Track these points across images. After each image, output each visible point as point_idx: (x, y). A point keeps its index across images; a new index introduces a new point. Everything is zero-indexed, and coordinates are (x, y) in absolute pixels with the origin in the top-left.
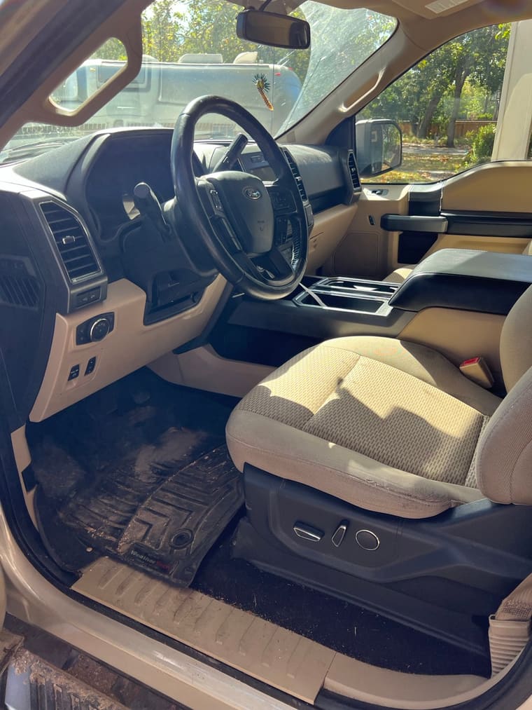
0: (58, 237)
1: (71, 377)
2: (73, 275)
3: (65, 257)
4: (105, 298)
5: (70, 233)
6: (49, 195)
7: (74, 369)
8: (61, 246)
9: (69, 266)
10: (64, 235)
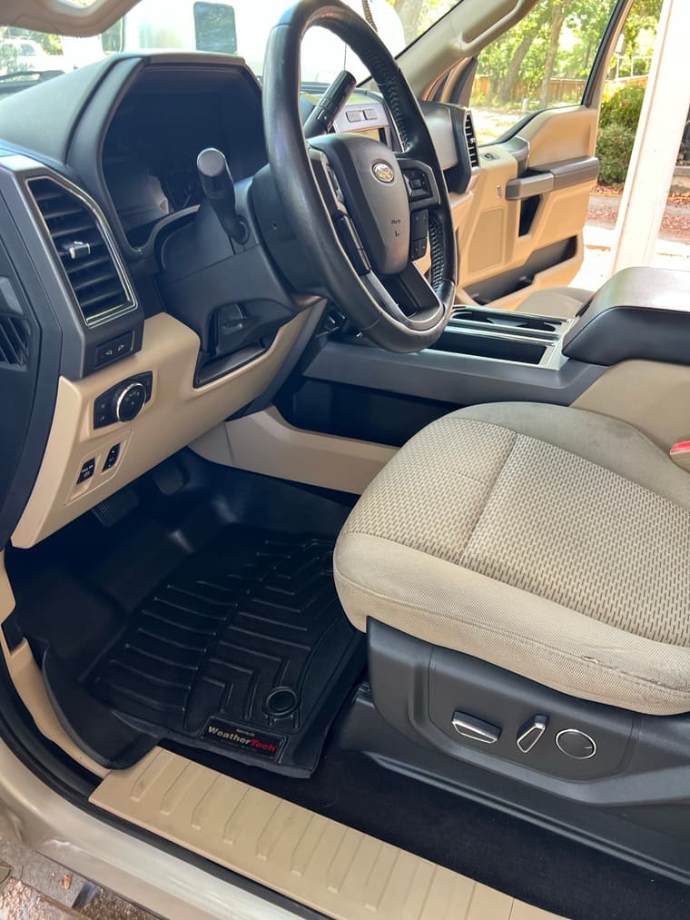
0: (60, 243)
1: (82, 479)
2: (88, 311)
3: (74, 278)
4: (140, 349)
5: (82, 237)
6: (42, 165)
7: (86, 465)
8: (67, 260)
9: (82, 295)
10: (71, 239)
